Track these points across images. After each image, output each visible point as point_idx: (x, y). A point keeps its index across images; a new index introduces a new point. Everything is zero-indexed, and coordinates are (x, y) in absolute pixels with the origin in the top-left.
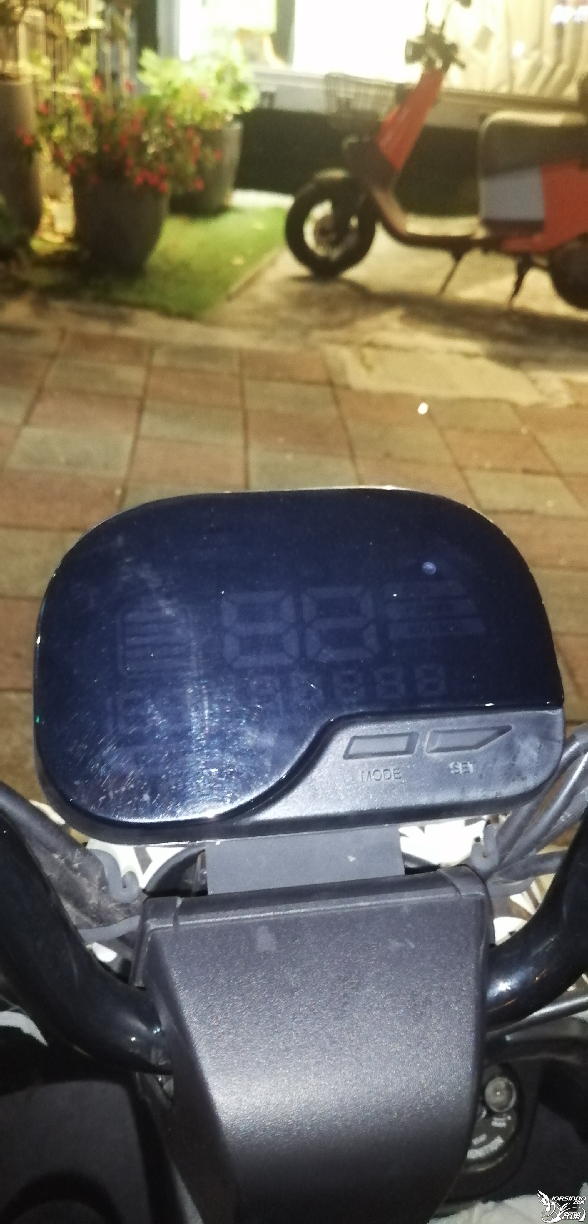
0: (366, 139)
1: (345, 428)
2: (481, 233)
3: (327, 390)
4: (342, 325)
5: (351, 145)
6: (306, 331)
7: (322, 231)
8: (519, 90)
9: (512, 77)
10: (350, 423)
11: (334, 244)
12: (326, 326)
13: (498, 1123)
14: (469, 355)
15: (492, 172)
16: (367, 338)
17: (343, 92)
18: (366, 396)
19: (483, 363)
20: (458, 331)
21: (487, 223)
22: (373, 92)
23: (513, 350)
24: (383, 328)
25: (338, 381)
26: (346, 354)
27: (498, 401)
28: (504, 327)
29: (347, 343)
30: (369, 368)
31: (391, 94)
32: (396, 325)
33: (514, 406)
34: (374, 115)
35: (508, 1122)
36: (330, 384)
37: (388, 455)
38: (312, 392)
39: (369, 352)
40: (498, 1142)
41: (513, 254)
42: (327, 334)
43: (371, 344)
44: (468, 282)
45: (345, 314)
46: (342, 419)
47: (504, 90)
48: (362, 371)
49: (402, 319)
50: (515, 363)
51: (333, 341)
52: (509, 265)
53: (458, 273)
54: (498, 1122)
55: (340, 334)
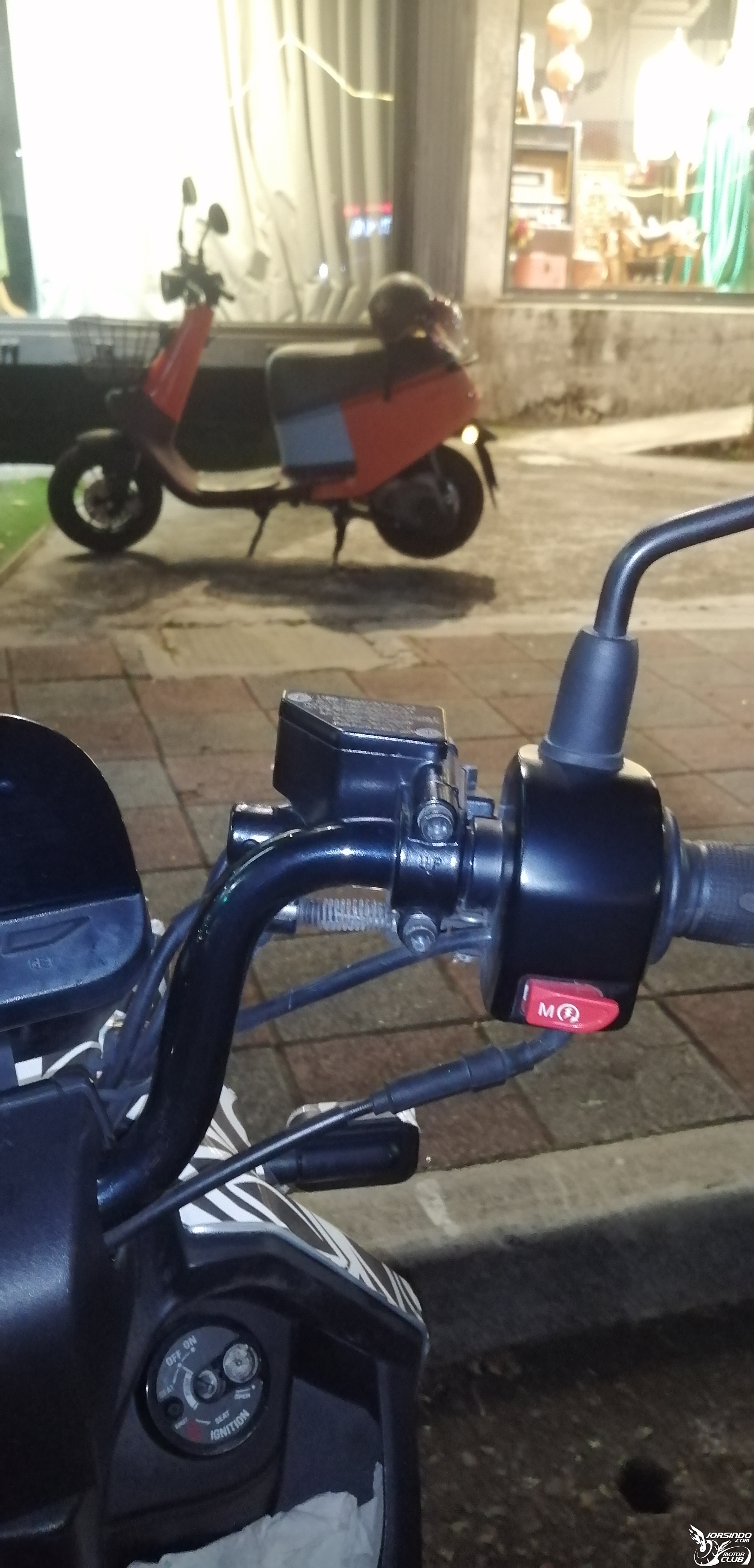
0: (132, 389)
1: (149, 724)
2: (285, 484)
3: (123, 683)
4: (134, 606)
5: (115, 398)
6: (89, 620)
7: (95, 500)
8: (309, 317)
9: (298, 306)
10: (154, 719)
11: (112, 514)
12: (112, 610)
13: (241, 1395)
14: (291, 623)
15: (287, 413)
16: (166, 618)
17: (96, 338)
18: (172, 684)
19: (310, 630)
20: (277, 598)
21: (290, 471)
22: (133, 335)
23: (344, 611)
24: (186, 603)
25: (133, 671)
26: (142, 639)
27: (330, 670)
28: (331, 586)
29: (142, 627)
30: (172, 651)
31: (155, 336)
32: (202, 599)
33: (350, 673)
34: (138, 360)
35: (251, 1392)
36: (126, 676)
37: (204, 749)
38: (102, 687)
39: (168, 633)
40: (245, 1415)
41: (327, 504)
42: (117, 619)
43: (171, 625)
44: (283, 541)
45: (137, 594)
46: (143, 713)
47: (291, 319)
48: (166, 656)
49: (207, 591)
50: (347, 625)
51: (124, 627)
52: (327, 516)
53: (267, 531)
54: (242, 1393)
55: (132, 617)
